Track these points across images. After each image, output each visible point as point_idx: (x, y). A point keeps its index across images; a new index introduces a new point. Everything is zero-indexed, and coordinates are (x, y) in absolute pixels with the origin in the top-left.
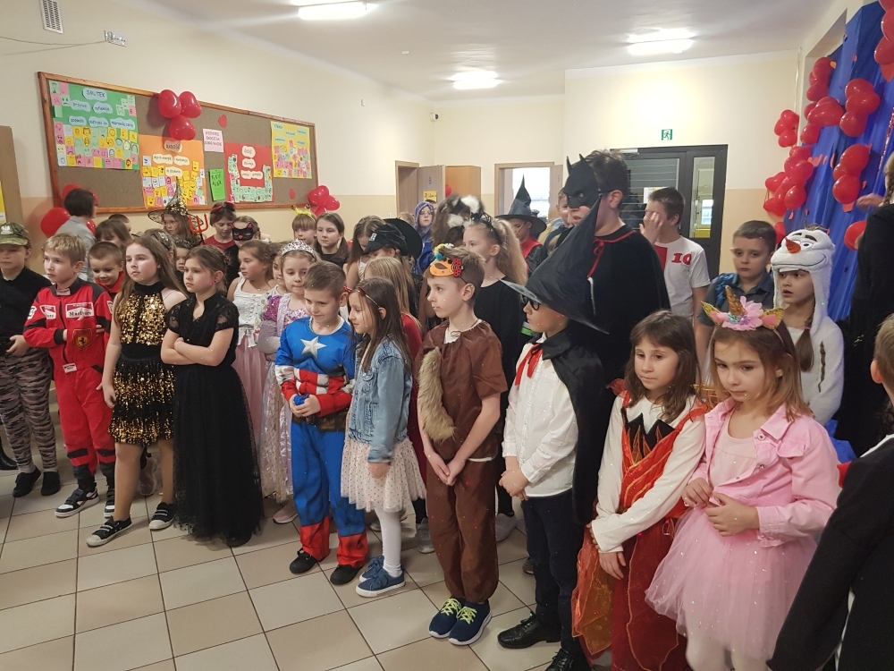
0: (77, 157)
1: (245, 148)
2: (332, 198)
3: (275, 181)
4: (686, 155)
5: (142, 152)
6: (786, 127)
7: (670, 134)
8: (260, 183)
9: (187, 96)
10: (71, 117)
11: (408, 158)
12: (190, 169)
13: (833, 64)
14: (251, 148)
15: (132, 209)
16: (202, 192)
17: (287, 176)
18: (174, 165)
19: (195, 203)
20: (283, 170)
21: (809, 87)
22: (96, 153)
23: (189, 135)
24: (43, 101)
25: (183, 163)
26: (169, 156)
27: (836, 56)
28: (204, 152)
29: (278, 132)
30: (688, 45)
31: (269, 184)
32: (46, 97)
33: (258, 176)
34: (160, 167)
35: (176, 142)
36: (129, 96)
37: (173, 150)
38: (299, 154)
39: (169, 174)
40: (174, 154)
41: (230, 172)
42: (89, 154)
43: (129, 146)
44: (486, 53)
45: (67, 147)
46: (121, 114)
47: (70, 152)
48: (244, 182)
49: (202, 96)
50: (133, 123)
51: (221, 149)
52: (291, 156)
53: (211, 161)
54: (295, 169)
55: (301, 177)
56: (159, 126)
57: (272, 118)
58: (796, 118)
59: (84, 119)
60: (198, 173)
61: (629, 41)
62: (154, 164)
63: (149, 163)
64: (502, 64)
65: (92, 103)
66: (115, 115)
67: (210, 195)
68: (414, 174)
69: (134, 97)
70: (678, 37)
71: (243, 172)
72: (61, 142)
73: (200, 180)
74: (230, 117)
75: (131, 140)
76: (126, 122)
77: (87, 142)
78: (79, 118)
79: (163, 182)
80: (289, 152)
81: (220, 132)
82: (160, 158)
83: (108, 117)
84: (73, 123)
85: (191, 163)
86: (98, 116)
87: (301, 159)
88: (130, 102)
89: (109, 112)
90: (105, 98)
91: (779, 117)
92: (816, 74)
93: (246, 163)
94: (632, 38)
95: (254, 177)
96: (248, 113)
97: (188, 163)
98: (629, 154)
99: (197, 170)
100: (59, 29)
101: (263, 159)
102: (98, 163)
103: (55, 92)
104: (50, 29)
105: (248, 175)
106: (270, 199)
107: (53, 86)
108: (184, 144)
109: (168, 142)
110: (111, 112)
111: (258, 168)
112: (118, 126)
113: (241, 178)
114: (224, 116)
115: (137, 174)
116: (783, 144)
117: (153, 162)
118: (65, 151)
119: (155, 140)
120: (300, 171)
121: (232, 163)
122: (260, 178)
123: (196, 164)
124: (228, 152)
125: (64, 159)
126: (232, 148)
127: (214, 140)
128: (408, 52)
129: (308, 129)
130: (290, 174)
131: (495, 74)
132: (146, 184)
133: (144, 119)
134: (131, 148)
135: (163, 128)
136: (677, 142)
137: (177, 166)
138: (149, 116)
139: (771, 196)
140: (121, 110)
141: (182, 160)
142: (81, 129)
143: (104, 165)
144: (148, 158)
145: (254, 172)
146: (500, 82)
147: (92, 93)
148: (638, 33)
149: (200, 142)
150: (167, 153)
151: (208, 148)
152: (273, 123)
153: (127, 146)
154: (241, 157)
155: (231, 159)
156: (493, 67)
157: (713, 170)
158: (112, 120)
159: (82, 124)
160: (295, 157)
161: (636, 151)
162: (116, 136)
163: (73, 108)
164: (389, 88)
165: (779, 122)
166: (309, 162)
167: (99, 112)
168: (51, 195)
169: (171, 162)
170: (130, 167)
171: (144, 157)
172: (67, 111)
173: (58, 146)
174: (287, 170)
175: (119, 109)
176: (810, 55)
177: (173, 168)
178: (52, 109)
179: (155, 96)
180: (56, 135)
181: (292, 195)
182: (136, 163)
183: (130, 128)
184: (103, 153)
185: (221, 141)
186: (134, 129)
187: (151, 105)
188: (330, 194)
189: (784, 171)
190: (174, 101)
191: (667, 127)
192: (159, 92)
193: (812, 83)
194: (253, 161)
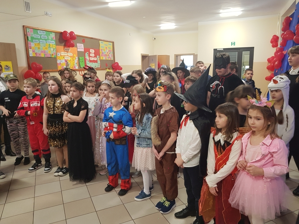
0: (36, 53)
1: (91, 50)
2: (120, 66)
3: (101, 61)
4: (240, 51)
5: (57, 51)
6: (275, 40)
7: (234, 44)
8: (96, 62)
9: (72, 33)
10: (34, 40)
11: (145, 53)
12: (73, 57)
13: (291, 19)
14: (93, 50)
15: (54, 70)
16: (77, 65)
17: (105, 59)
18: (68, 56)
19: (75, 68)
20: (104, 57)
21: (282, 27)
22: (42, 52)
23: (73, 46)
24: (25, 35)
25: (71, 55)
26: (66, 53)
27: (292, 16)
28: (78, 51)
29: (102, 44)
30: (241, 13)
31: (99, 62)
32: (26, 34)
33: (95, 59)
34: (63, 56)
35: (68, 48)
36: (53, 33)
37: (67, 51)
38: (109, 52)
39: (66, 59)
40: (67, 52)
41: (86, 58)
42: (40, 52)
43: (53, 49)
44: (171, 17)
45: (32, 50)
46: (50, 39)
47: (34, 51)
48: (91, 61)
49: (76, 33)
50: (54, 42)
51: (83, 50)
52: (106, 52)
53: (80, 54)
54: (107, 56)
55: (110, 59)
56: (63, 43)
57: (100, 40)
58: (278, 38)
59: (38, 41)
60: (75, 58)
61: (220, 12)
62: (61, 55)
63: (59, 55)
64: (177, 21)
65: (41, 35)
66: (48, 39)
67: (79, 66)
68: (147, 58)
69: (54, 33)
70: (237, 10)
71: (90, 58)
72: (30, 48)
73: (76, 61)
74: (86, 40)
75: (54, 47)
76: (52, 41)
77: (39, 48)
78: (36, 40)
79: (64, 61)
80: (105, 51)
81: (83, 45)
82: (63, 53)
83: (46, 40)
84: (34, 42)
85: (73, 55)
86: (42, 39)
87: (110, 53)
88: (53, 35)
89: (46, 38)
90: (45, 34)
91: (272, 38)
92: (285, 22)
93: (91, 55)
94: (221, 11)
95: (94, 60)
96: (92, 38)
97: (72, 55)
98: (220, 51)
99: (75, 57)
100: (30, 11)
101: (97, 53)
102: (43, 55)
103: (28, 32)
104: (27, 11)
105: (92, 59)
106: (99, 67)
107: (28, 30)
108: (71, 49)
109: (65, 48)
110: (47, 38)
111: (95, 56)
112: (49, 43)
113: (90, 60)
114: (84, 39)
115: (55, 59)
116: (273, 46)
117: (60, 55)
118: (32, 51)
119: (61, 47)
120: (109, 57)
121: (87, 55)
122: (96, 60)
123: (75, 55)
124: (85, 51)
125: (31, 54)
126: (87, 50)
127: (80, 47)
128: (145, 17)
129: (111, 44)
130: (106, 58)
131: (174, 24)
132: (58, 62)
133: (58, 41)
134: (53, 50)
135: (64, 44)
136: (236, 46)
137: (69, 56)
138: (59, 39)
139: (269, 64)
140: (50, 38)
141: (70, 54)
142: (37, 44)
143: (44, 56)
144: (59, 53)
145: (94, 58)
146: (176, 27)
147: (40, 32)
148: (223, 9)
149: (76, 48)
150: (65, 52)
151: (79, 50)
152: (100, 41)
153: (52, 49)
154: (90, 53)
155: (86, 53)
156: (174, 22)
157: (249, 56)
158: (47, 41)
159: (37, 42)
160: (107, 53)
161: (223, 49)
162: (48, 46)
163: (34, 37)
164: (139, 29)
165: (272, 39)
166: (112, 54)
167: (43, 38)
168: (27, 66)
169: (66, 55)
170: (53, 57)
171: (58, 53)
172: (32, 38)
173: (30, 50)
174: (105, 57)
175: (49, 37)
176: (283, 16)
177: (67, 57)
178: (28, 37)
179: (61, 33)
180: (29, 46)
181: (107, 65)
182: (55, 55)
183: (53, 43)
184: (44, 52)
185: (83, 48)
186: (54, 44)
187: (60, 36)
188: (119, 65)
189: (274, 56)
190: (67, 34)
191: (233, 41)
192: (63, 32)
193: (283, 26)
194: (94, 54)
